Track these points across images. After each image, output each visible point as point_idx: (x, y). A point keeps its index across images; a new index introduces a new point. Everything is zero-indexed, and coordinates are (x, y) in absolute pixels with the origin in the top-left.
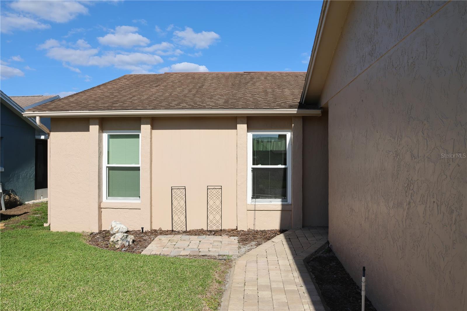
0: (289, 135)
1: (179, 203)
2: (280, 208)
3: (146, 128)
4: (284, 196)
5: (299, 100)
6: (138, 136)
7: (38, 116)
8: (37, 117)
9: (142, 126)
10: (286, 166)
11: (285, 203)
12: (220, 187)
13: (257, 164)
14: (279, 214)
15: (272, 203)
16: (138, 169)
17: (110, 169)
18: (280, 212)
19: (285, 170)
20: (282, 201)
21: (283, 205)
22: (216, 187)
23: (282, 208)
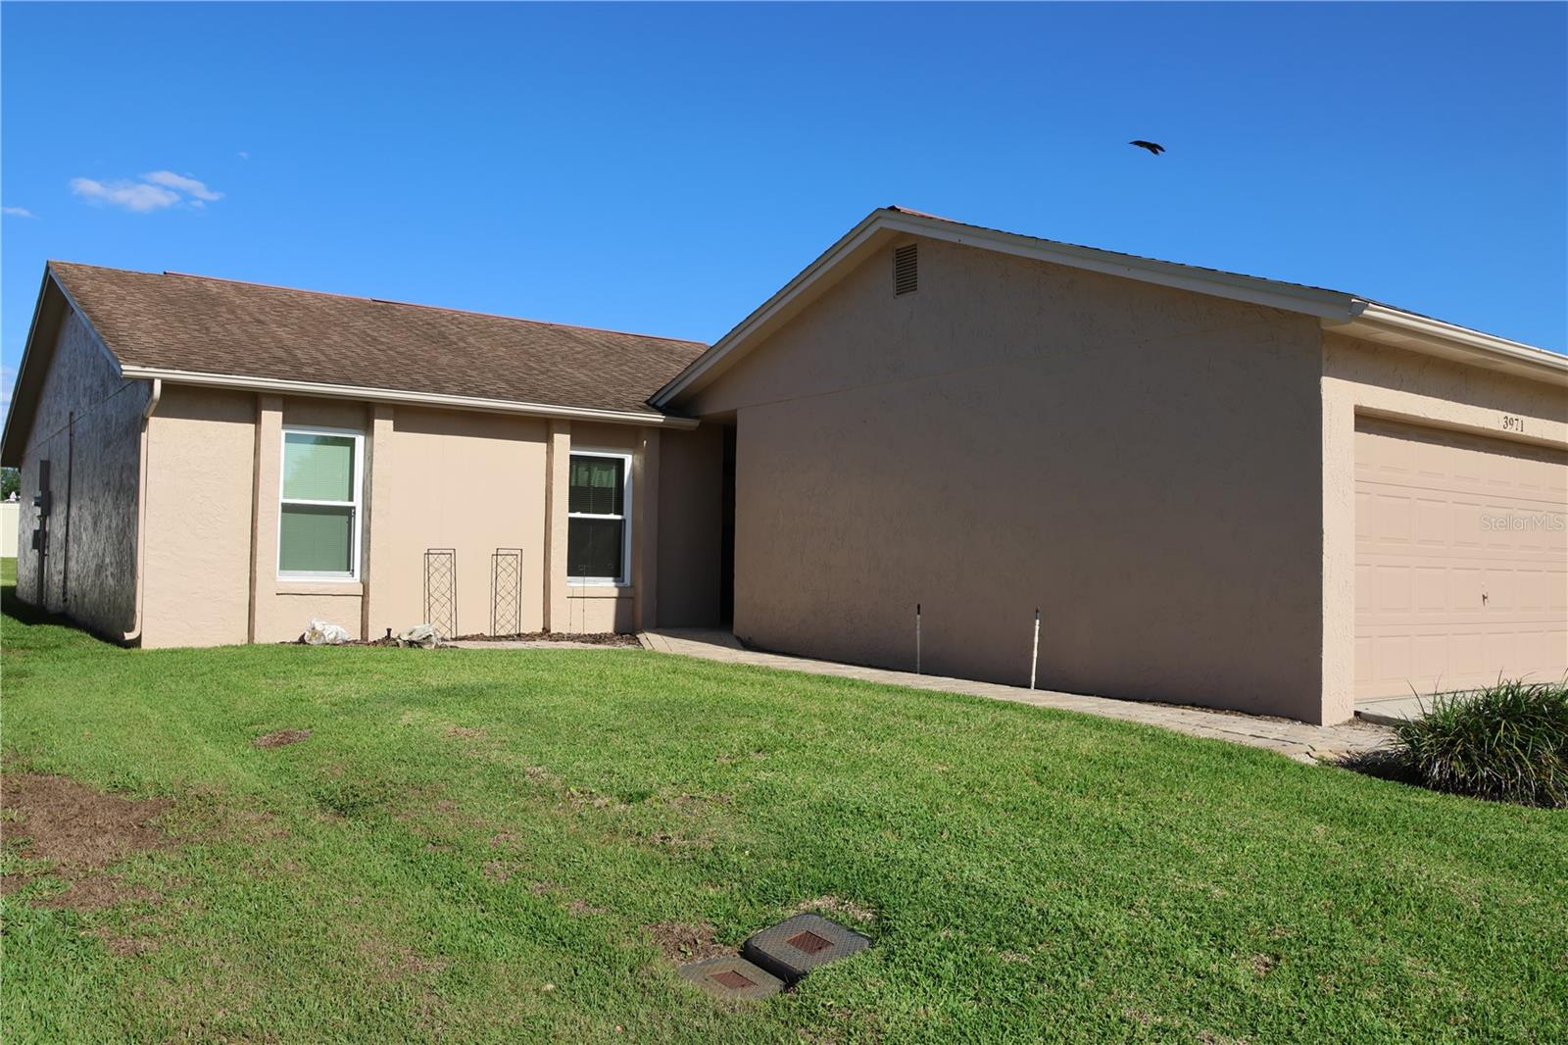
0: (629, 460)
2: (614, 593)
3: (383, 427)
4: (616, 573)
7: (159, 378)
8: (156, 381)
9: (376, 422)
10: (624, 517)
11: (621, 585)
12: (519, 552)
13: (576, 512)
14: (611, 605)
15: (600, 585)
16: (349, 512)
17: (287, 508)
19: (621, 523)
20: (617, 582)
21: (618, 588)
22: (512, 552)
23: (620, 592)
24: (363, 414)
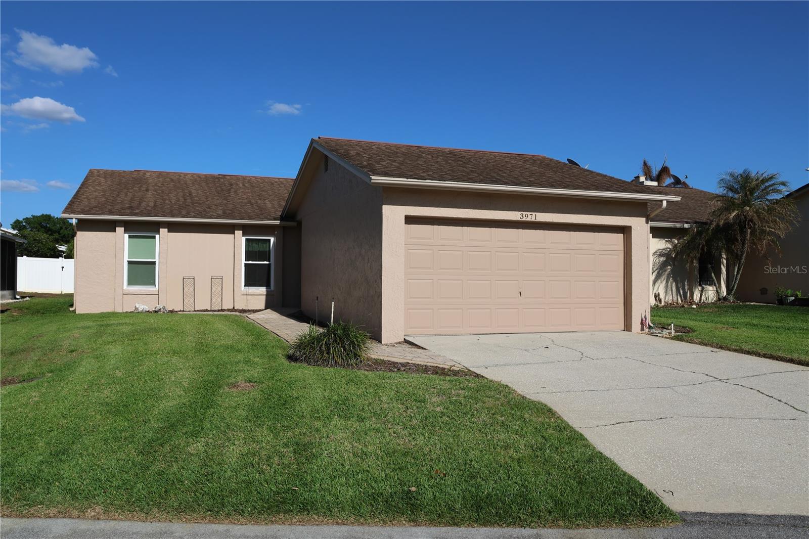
0: (272, 240)
1: (189, 289)
2: (265, 293)
3: (164, 231)
4: (267, 285)
5: (280, 214)
6: (154, 237)
7: (74, 218)
9: (161, 229)
10: (270, 262)
11: (269, 290)
12: (221, 277)
13: (248, 261)
14: (264, 298)
15: (260, 290)
16: (154, 263)
17: (130, 263)
18: (265, 296)
19: (269, 265)
20: (267, 289)
21: (267, 291)
22: (218, 277)
23: (267, 293)
24: (155, 227)
